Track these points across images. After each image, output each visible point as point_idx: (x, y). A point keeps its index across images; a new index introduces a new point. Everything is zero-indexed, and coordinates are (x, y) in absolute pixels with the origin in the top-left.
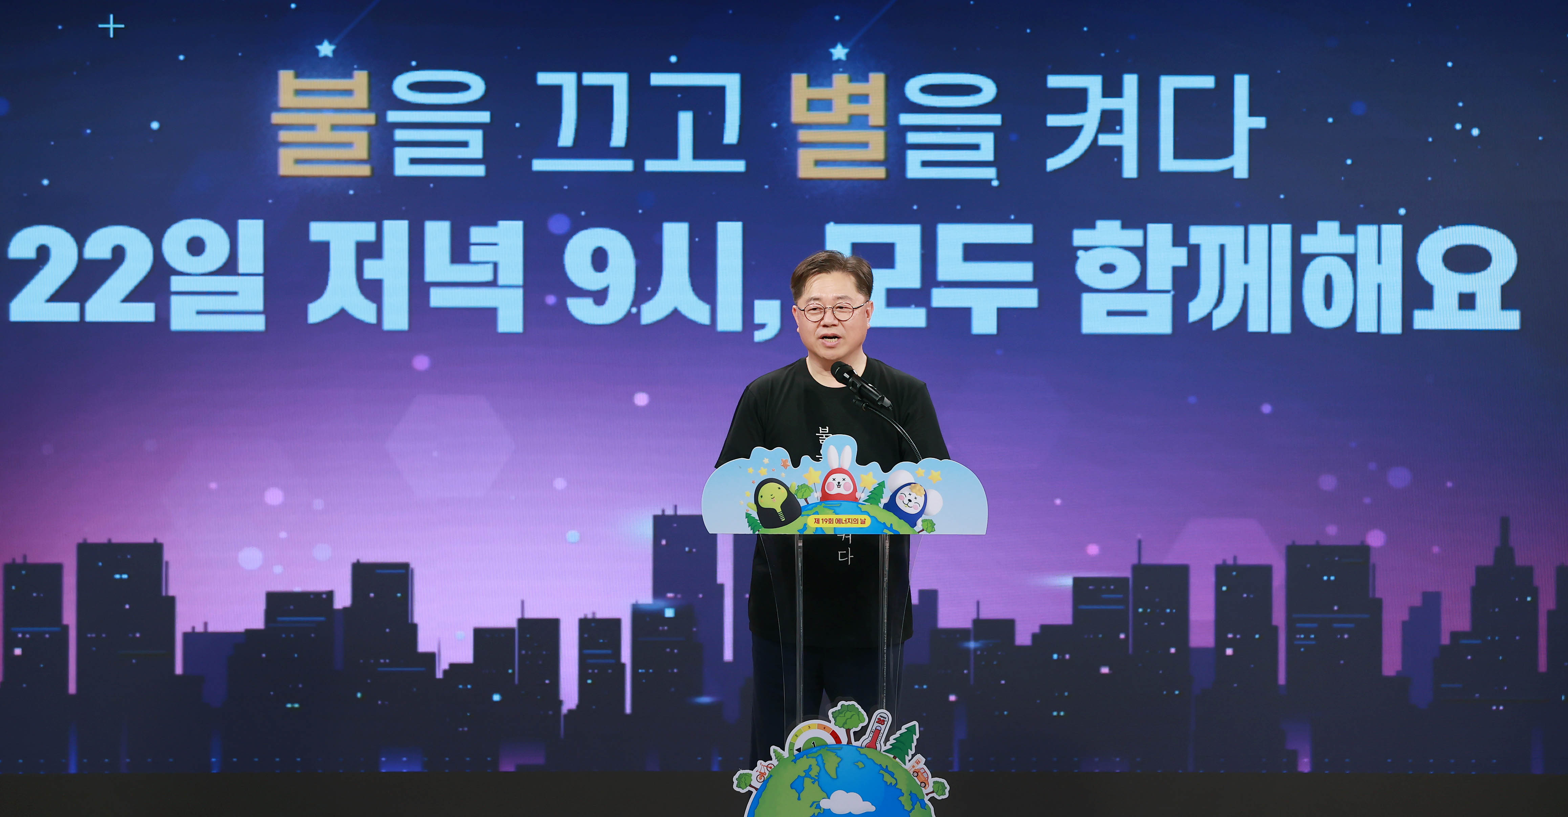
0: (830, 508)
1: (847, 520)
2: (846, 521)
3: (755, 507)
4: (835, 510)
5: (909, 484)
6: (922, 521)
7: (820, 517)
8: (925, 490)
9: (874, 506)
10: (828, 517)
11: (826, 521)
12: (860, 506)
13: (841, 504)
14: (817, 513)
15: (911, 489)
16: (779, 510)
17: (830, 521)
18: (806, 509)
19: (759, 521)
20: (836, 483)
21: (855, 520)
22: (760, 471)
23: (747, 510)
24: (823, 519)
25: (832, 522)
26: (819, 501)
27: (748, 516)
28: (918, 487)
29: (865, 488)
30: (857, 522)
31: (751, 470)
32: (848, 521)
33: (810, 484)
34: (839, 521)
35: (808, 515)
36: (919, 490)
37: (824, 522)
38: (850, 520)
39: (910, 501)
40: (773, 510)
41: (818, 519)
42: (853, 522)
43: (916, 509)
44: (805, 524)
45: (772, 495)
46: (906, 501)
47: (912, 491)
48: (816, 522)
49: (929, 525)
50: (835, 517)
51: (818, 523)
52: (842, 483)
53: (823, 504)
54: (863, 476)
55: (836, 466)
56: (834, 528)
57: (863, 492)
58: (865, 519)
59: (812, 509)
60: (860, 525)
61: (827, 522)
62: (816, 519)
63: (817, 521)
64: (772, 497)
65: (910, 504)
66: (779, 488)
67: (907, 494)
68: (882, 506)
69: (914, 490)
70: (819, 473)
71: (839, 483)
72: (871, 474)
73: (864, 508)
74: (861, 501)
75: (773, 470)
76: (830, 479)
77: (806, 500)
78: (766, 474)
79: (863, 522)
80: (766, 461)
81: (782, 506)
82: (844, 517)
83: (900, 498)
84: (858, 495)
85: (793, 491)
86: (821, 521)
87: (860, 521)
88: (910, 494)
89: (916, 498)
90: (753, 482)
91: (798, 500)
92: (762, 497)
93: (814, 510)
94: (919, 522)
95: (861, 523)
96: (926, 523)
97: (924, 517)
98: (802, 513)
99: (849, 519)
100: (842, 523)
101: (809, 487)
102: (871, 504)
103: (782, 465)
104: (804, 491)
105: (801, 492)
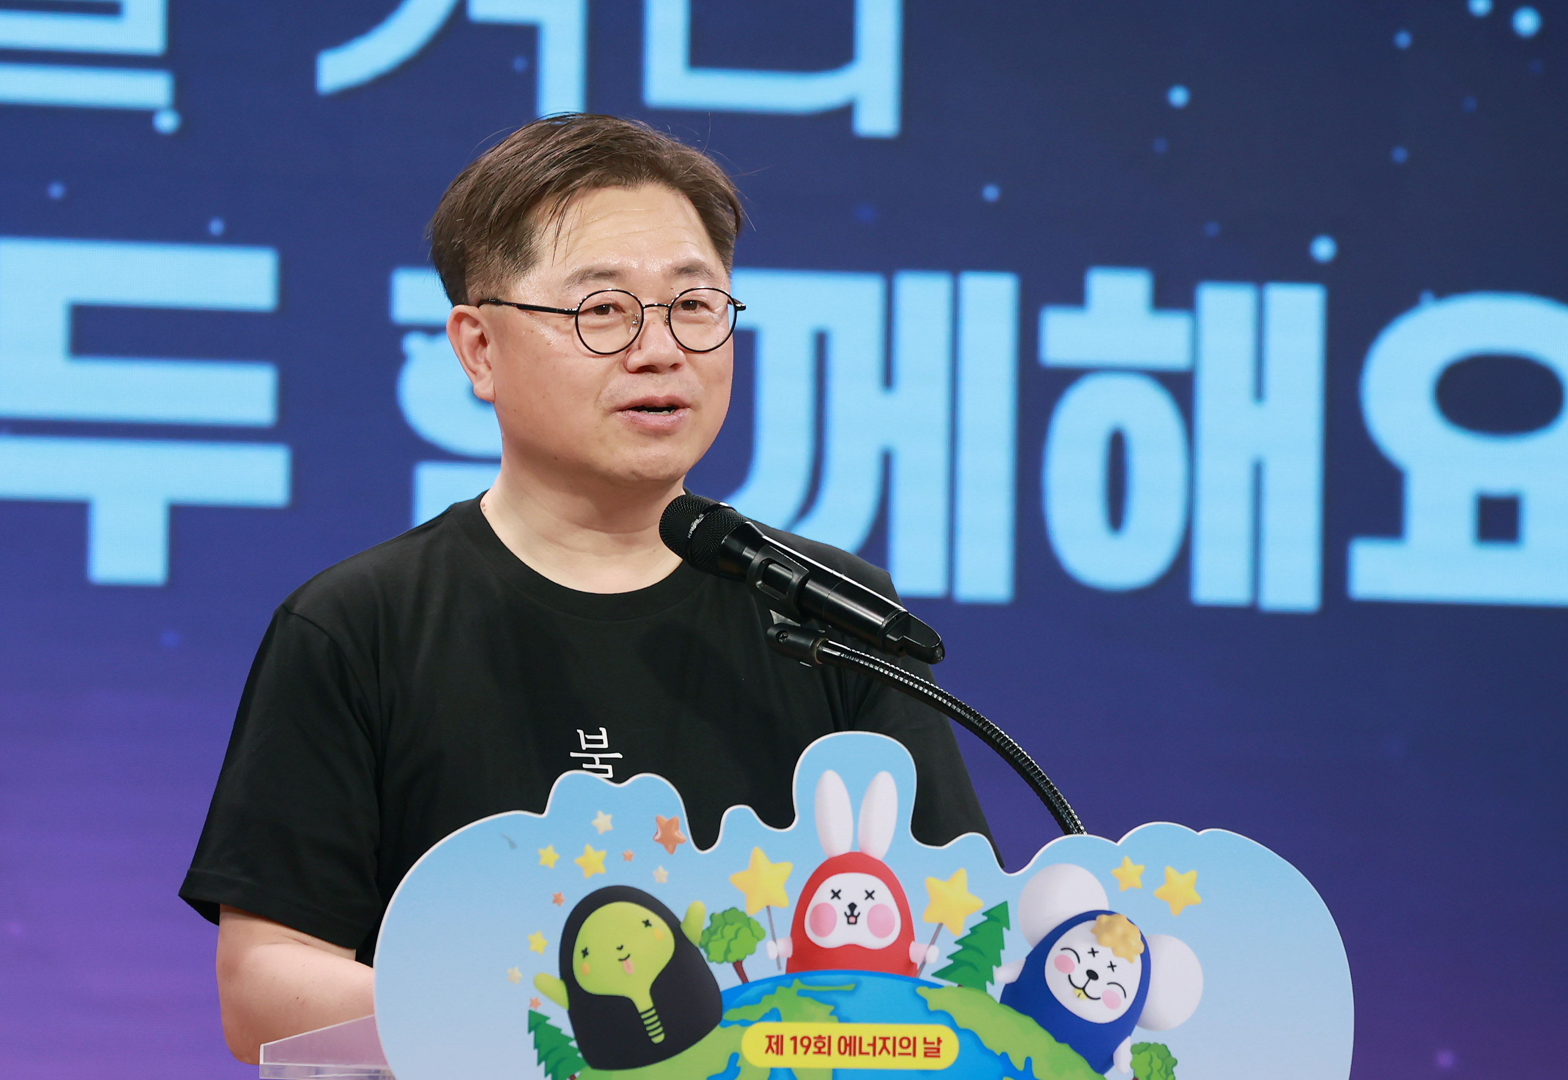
0: (819, 998)
1: (879, 1044)
2: (874, 1045)
3: (560, 990)
4: (836, 1006)
5: (1090, 914)
6: (1136, 1050)
7: (786, 1029)
8: (1143, 939)
9: (970, 994)
10: (812, 1029)
11: (803, 1043)
12: (922, 991)
13: (858, 984)
14: (774, 1015)
15: (1097, 934)
16: (644, 1002)
17: (821, 1045)
18: (738, 999)
19: (574, 1044)
20: (841, 907)
21: (905, 1043)
22: (579, 860)
23: (535, 1003)
24: (794, 1039)
25: (825, 1049)
26: (783, 972)
27: (537, 1021)
28: (1121, 927)
29: (941, 925)
30: (910, 1050)
31: (549, 856)
32: (881, 1045)
33: (754, 909)
34: (851, 1046)
35: (746, 1023)
36: (1125, 937)
37: (800, 1050)
38: (889, 1044)
39: (1092, 975)
40: (624, 1004)
41: (780, 1039)
42: (899, 1050)
43: (1112, 1004)
44: (735, 1057)
45: (621, 948)
46: (1080, 978)
47: (1099, 940)
48: (770, 1047)
49: (1157, 1063)
50: (835, 1030)
51: (780, 1051)
52: (864, 907)
53: (797, 984)
54: (934, 882)
55: (841, 846)
56: (835, 1071)
57: (933, 942)
58: (939, 1041)
59: (757, 1000)
60: (920, 1062)
61: (808, 1047)
62: (770, 1037)
63: (776, 1045)
64: (623, 954)
65: (1093, 988)
66: (647, 923)
67: (1083, 950)
68: (996, 991)
69: (1106, 938)
70: (785, 868)
71: (852, 907)
72: (962, 876)
73: (936, 1000)
74: (926, 975)
75: (628, 858)
76: (822, 894)
77: (738, 966)
78: (602, 869)
79: (933, 1051)
80: (603, 821)
81: (658, 989)
82: (866, 1031)
83: (1062, 964)
84: (916, 952)
85: (694, 932)
86: (788, 1045)
87: (921, 1048)
88: (1093, 952)
89: (1112, 966)
90: (557, 900)
91: (713, 967)
92: (585, 953)
93: (765, 1007)
94: (1123, 1053)
95: (926, 1055)
96: (1146, 1056)
97: (1138, 1035)
98: (727, 1016)
99: (884, 1039)
100: (861, 1053)
101: (749, 918)
102: (959, 986)
103: (658, 837)
104: (733, 936)
105: (723, 937)
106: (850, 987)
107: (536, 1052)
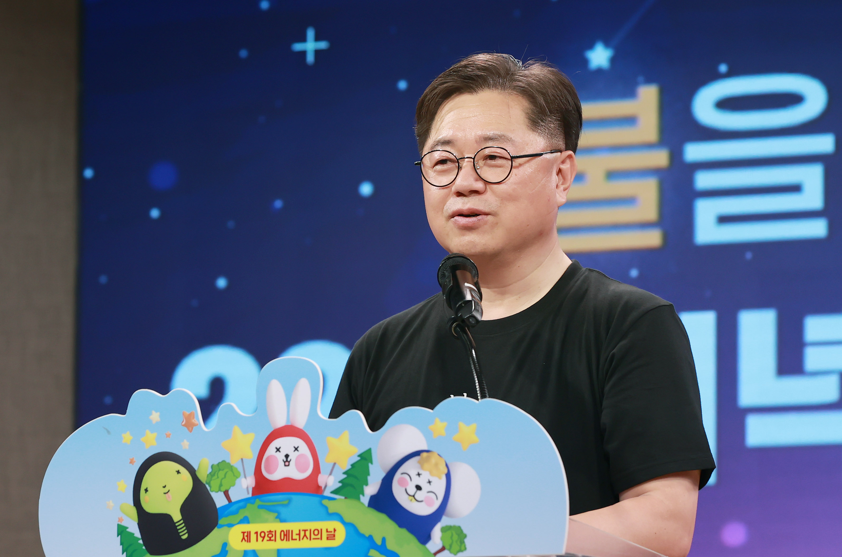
0: (269, 509)
1: (302, 534)
2: (299, 534)
3: (133, 511)
4: (279, 514)
5: (417, 453)
6: (444, 530)
7: (252, 528)
8: (447, 465)
9: (351, 502)
10: (266, 527)
11: (261, 535)
12: (325, 502)
13: (290, 500)
14: (246, 520)
15: (421, 464)
16: (177, 517)
17: (271, 535)
18: (226, 513)
19: (141, 542)
20: (281, 457)
21: (316, 532)
22: (143, 439)
23: (120, 520)
24: (256, 533)
25: (273, 538)
26: (250, 495)
27: (122, 531)
28: (434, 459)
29: (335, 464)
30: (319, 536)
31: (127, 437)
32: (303, 534)
33: (234, 461)
34: (287, 535)
35: (231, 525)
36: (436, 465)
37: (260, 540)
38: (308, 533)
39: (418, 488)
40: (167, 517)
41: (249, 533)
42: (313, 536)
43: (430, 504)
44: (225, 545)
45: (164, 487)
46: (412, 490)
47: (422, 467)
48: (244, 538)
49: (455, 537)
50: (278, 527)
51: (249, 541)
52: (293, 456)
53: (258, 502)
54: (331, 440)
55: (281, 422)
56: (278, 550)
57: (331, 474)
58: (335, 530)
59: (236, 512)
60: (324, 543)
61: (264, 537)
62: (244, 533)
63: (247, 537)
64: (166, 490)
65: (419, 495)
66: (178, 472)
67: (413, 473)
68: (365, 500)
69: (426, 465)
70: (251, 437)
71: (287, 456)
72: (346, 435)
73: (332, 507)
74: (327, 493)
75: (168, 436)
76: (271, 450)
77: (226, 493)
78: (154, 443)
79: (331, 537)
80: (155, 417)
81: (184, 509)
82: (295, 527)
83: (402, 483)
84: (321, 480)
85: (203, 476)
86: (253, 537)
87: (325, 535)
88: (419, 475)
89: (429, 482)
90: (132, 462)
91: (213, 495)
92: (146, 490)
93: (241, 516)
94: (437, 533)
95: (328, 539)
96: (449, 533)
97: (445, 521)
98: (221, 522)
99: (305, 531)
100: (292, 539)
101: (232, 466)
102: (346, 498)
103: (183, 423)
104: (223, 476)
105: (218, 477)
106: (286, 502)
107: (121, 546)
